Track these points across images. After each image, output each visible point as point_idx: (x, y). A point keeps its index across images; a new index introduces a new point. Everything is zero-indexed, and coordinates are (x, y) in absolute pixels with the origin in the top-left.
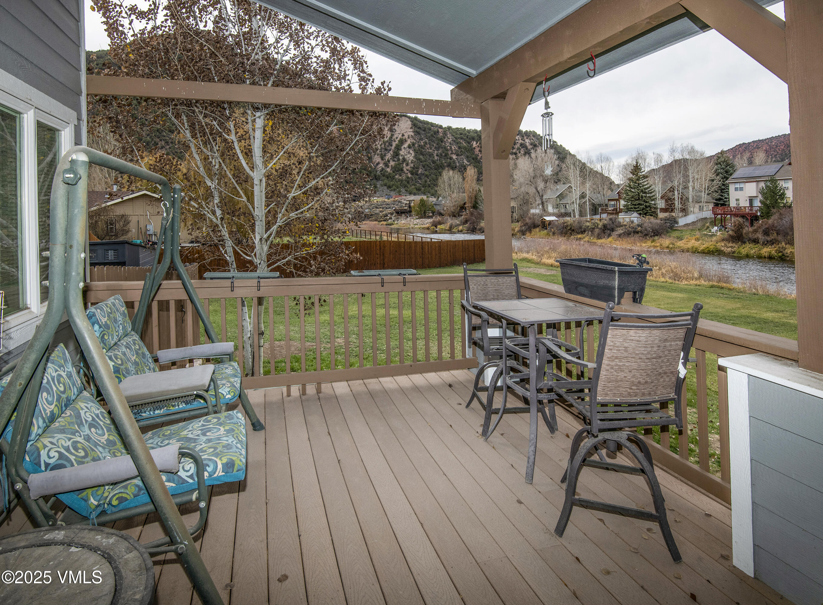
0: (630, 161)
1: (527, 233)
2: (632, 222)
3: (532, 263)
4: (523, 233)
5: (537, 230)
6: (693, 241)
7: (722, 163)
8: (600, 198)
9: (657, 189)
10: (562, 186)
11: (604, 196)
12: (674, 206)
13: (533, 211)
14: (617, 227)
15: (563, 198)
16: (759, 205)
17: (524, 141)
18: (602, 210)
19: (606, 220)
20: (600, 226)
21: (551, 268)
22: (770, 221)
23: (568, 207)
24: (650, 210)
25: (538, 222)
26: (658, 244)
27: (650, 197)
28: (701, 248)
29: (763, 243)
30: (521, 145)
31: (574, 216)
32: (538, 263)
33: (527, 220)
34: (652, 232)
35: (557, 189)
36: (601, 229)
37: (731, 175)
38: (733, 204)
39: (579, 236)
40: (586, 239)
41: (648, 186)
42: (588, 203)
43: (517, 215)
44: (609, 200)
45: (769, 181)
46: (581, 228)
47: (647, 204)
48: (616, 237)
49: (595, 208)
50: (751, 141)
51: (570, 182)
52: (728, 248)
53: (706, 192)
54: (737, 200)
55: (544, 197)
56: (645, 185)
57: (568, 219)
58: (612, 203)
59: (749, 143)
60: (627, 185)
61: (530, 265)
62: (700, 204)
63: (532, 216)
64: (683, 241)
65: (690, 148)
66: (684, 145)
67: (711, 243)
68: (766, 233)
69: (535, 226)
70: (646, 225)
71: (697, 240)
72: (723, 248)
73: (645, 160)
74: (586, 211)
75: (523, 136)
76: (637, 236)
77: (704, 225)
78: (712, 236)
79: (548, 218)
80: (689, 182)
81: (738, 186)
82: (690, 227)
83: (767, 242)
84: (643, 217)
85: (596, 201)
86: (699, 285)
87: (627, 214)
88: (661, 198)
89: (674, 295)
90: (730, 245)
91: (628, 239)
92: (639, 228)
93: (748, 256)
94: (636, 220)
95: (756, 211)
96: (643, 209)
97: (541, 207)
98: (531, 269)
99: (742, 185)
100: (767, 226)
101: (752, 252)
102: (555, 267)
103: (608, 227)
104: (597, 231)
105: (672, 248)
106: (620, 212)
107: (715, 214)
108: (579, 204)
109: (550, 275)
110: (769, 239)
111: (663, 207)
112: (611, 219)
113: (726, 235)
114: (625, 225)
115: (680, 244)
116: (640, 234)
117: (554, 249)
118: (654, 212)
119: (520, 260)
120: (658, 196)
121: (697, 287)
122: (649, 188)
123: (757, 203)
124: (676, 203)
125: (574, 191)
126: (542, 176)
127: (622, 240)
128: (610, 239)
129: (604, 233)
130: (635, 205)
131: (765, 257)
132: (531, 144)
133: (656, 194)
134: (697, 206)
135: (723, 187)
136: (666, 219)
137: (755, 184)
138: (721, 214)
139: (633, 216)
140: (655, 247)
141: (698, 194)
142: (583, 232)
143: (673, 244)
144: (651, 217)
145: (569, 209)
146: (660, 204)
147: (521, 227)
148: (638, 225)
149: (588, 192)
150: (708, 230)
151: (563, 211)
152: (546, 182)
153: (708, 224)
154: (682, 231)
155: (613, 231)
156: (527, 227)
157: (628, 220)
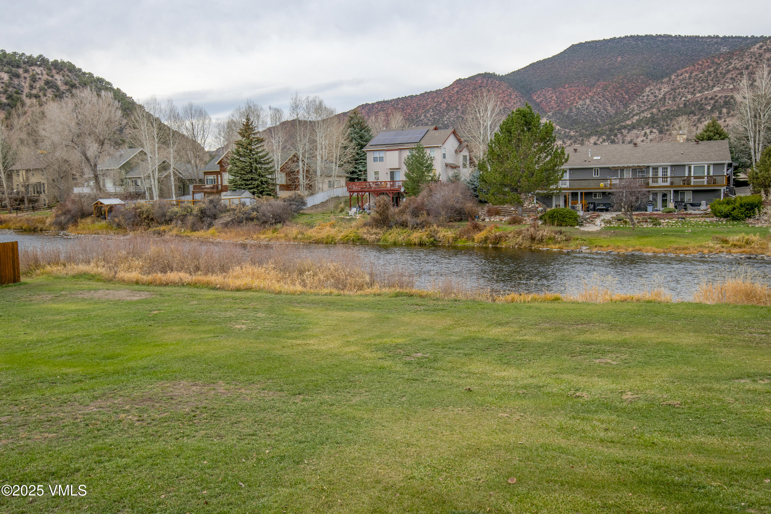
0: (236, 118)
1: (70, 225)
2: (244, 205)
3: (99, 280)
4: (62, 226)
5: (89, 220)
6: (328, 228)
7: (355, 126)
8: (191, 171)
9: (275, 158)
10: (129, 150)
11: (197, 167)
12: (299, 182)
13: (76, 190)
14: (221, 212)
15: (132, 169)
16: (404, 178)
17: (52, 77)
18: (195, 187)
19: (204, 203)
20: (195, 212)
21: (136, 287)
22: (419, 199)
23: (139, 183)
24: (267, 187)
25: (89, 207)
26: (282, 235)
27: (266, 169)
28: (339, 237)
29: (413, 226)
30: (47, 83)
31: (152, 198)
32: (110, 280)
33: (69, 205)
34: (273, 218)
35: (121, 156)
36: (197, 215)
37: (367, 141)
38: (371, 178)
39: (162, 228)
40: (174, 232)
41: (264, 153)
42: (172, 178)
43: (47, 196)
44: (206, 173)
45: (415, 149)
46: (164, 215)
47: (264, 179)
48: (220, 227)
49: (184, 185)
50: (375, 101)
51: (142, 146)
52: (372, 234)
53: (338, 163)
54: (376, 173)
55: (99, 167)
56: (260, 152)
57: (141, 202)
58: (211, 177)
59: (373, 104)
60: (235, 151)
61: (94, 284)
62: (331, 179)
63: (76, 199)
64: (315, 229)
65: (317, 103)
66: (311, 99)
67: (350, 230)
68: (416, 213)
69: (84, 215)
70: (263, 208)
71: (333, 226)
72: (365, 236)
73: (258, 116)
74: (170, 189)
75: (50, 69)
76: (251, 224)
77: (336, 207)
78: (350, 220)
79: (106, 202)
80: (316, 149)
81: (377, 155)
82: (319, 210)
83: (417, 224)
84: (259, 197)
85: (185, 175)
86: (379, 295)
87: (234, 193)
88: (281, 171)
89: (356, 314)
90: (374, 230)
91: (239, 229)
92: (255, 213)
93: (395, 244)
94: (248, 202)
95: (400, 187)
96: (257, 187)
97: (92, 183)
98: (100, 293)
99: (382, 154)
100: (415, 205)
101: (400, 238)
102: (143, 284)
103: (208, 212)
104: (190, 219)
105: (301, 239)
106: (222, 191)
107: (351, 191)
108: (159, 179)
109: (139, 302)
110: (419, 221)
111: (284, 182)
112: (211, 201)
113: (368, 219)
114: (235, 210)
115: (312, 233)
116: (255, 222)
117: (136, 254)
118: (273, 190)
119: (74, 277)
120: (277, 167)
121: (378, 298)
122: (265, 156)
123: (401, 177)
124: (301, 177)
125: (149, 159)
126: (94, 133)
127: (231, 231)
128: (212, 230)
129: (202, 222)
130: (247, 180)
131: (415, 244)
132: (66, 84)
133: (273, 167)
134: (327, 180)
135: (357, 157)
136: (291, 200)
137: (397, 152)
138: (358, 192)
139: (243, 195)
140: (277, 239)
141: (327, 165)
142: (169, 221)
143: (302, 234)
144: (269, 197)
145: (143, 186)
146: (280, 179)
147: (57, 216)
148: (253, 209)
149: (172, 162)
150: (344, 213)
151: (132, 189)
152: (102, 143)
153: (342, 205)
154: (311, 215)
155: (215, 219)
156: (69, 216)
157: (237, 202)
